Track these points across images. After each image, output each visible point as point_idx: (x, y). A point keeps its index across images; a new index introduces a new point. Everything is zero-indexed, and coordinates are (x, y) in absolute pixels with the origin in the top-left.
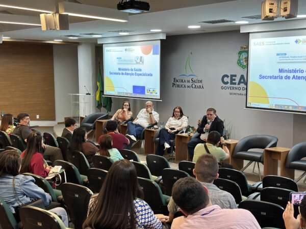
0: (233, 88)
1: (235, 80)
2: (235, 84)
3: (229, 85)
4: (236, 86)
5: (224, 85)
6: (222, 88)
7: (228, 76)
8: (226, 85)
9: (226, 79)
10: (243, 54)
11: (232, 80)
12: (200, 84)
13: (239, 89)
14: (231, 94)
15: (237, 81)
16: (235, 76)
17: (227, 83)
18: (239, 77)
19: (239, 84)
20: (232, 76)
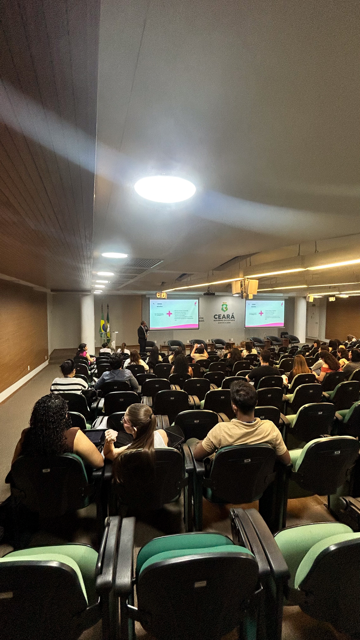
0: (220, 320)
1: (220, 317)
2: (221, 318)
3: (218, 319)
4: (221, 319)
5: (215, 319)
6: (214, 321)
7: (217, 315)
8: (216, 319)
9: (216, 317)
10: (224, 305)
11: (219, 317)
12: (202, 319)
13: (223, 320)
14: (219, 323)
15: (222, 317)
16: (221, 315)
17: (217, 318)
18: (223, 316)
19: (222, 318)
20: (219, 315)
